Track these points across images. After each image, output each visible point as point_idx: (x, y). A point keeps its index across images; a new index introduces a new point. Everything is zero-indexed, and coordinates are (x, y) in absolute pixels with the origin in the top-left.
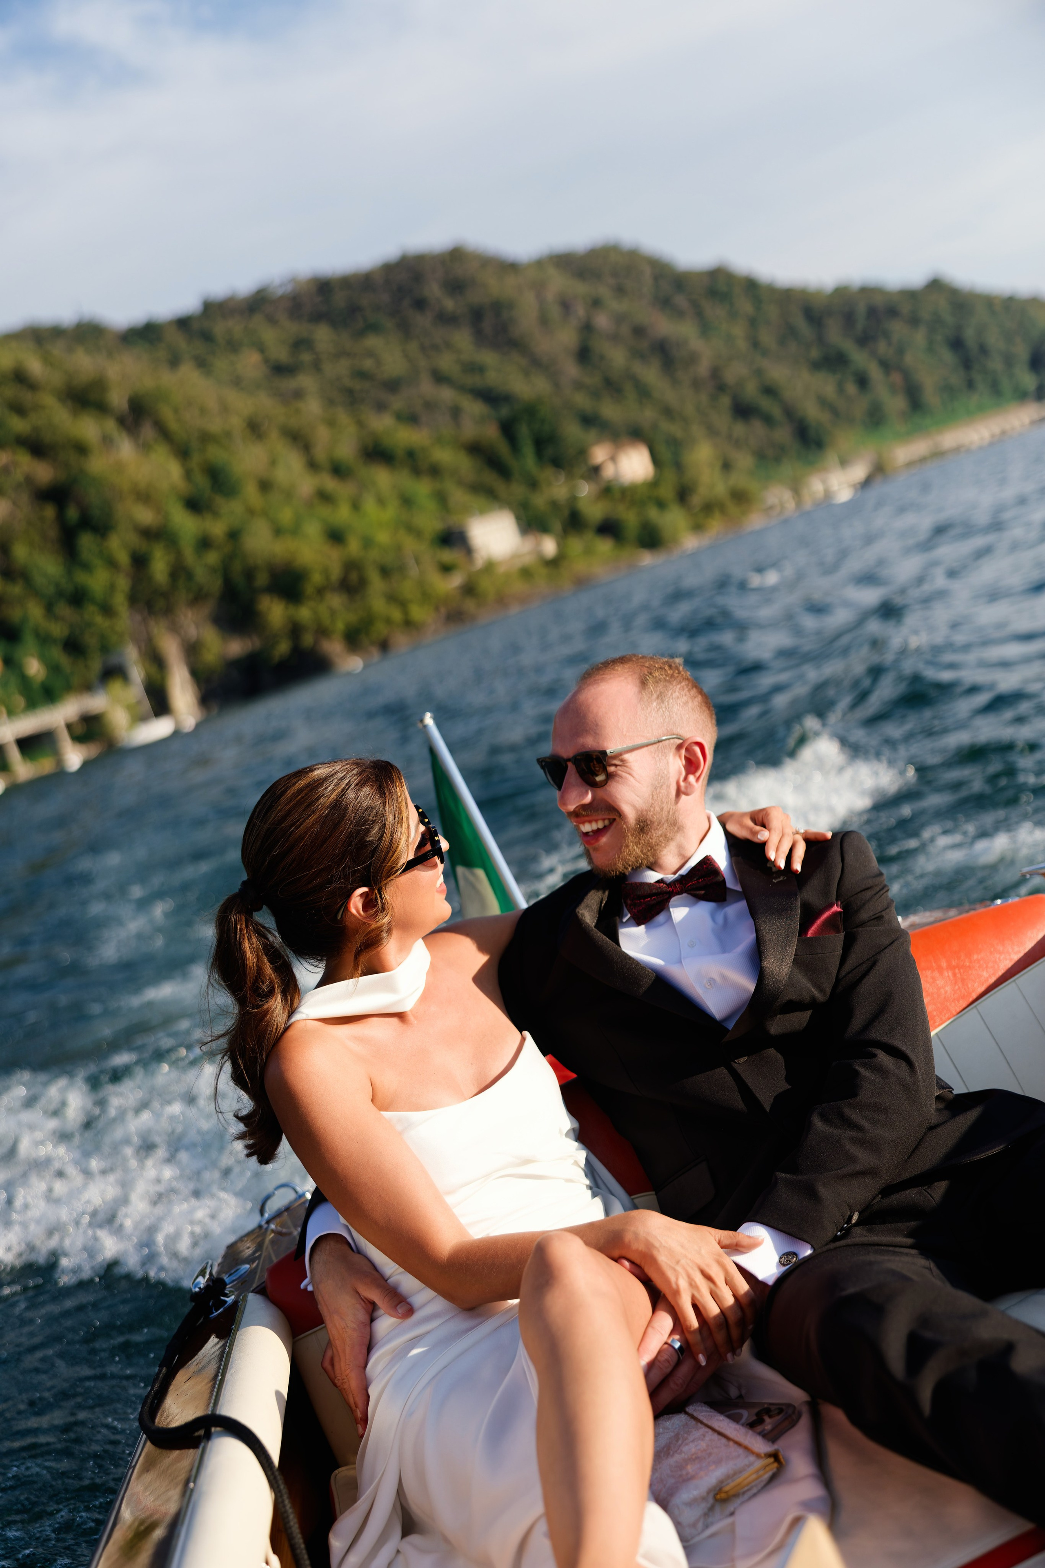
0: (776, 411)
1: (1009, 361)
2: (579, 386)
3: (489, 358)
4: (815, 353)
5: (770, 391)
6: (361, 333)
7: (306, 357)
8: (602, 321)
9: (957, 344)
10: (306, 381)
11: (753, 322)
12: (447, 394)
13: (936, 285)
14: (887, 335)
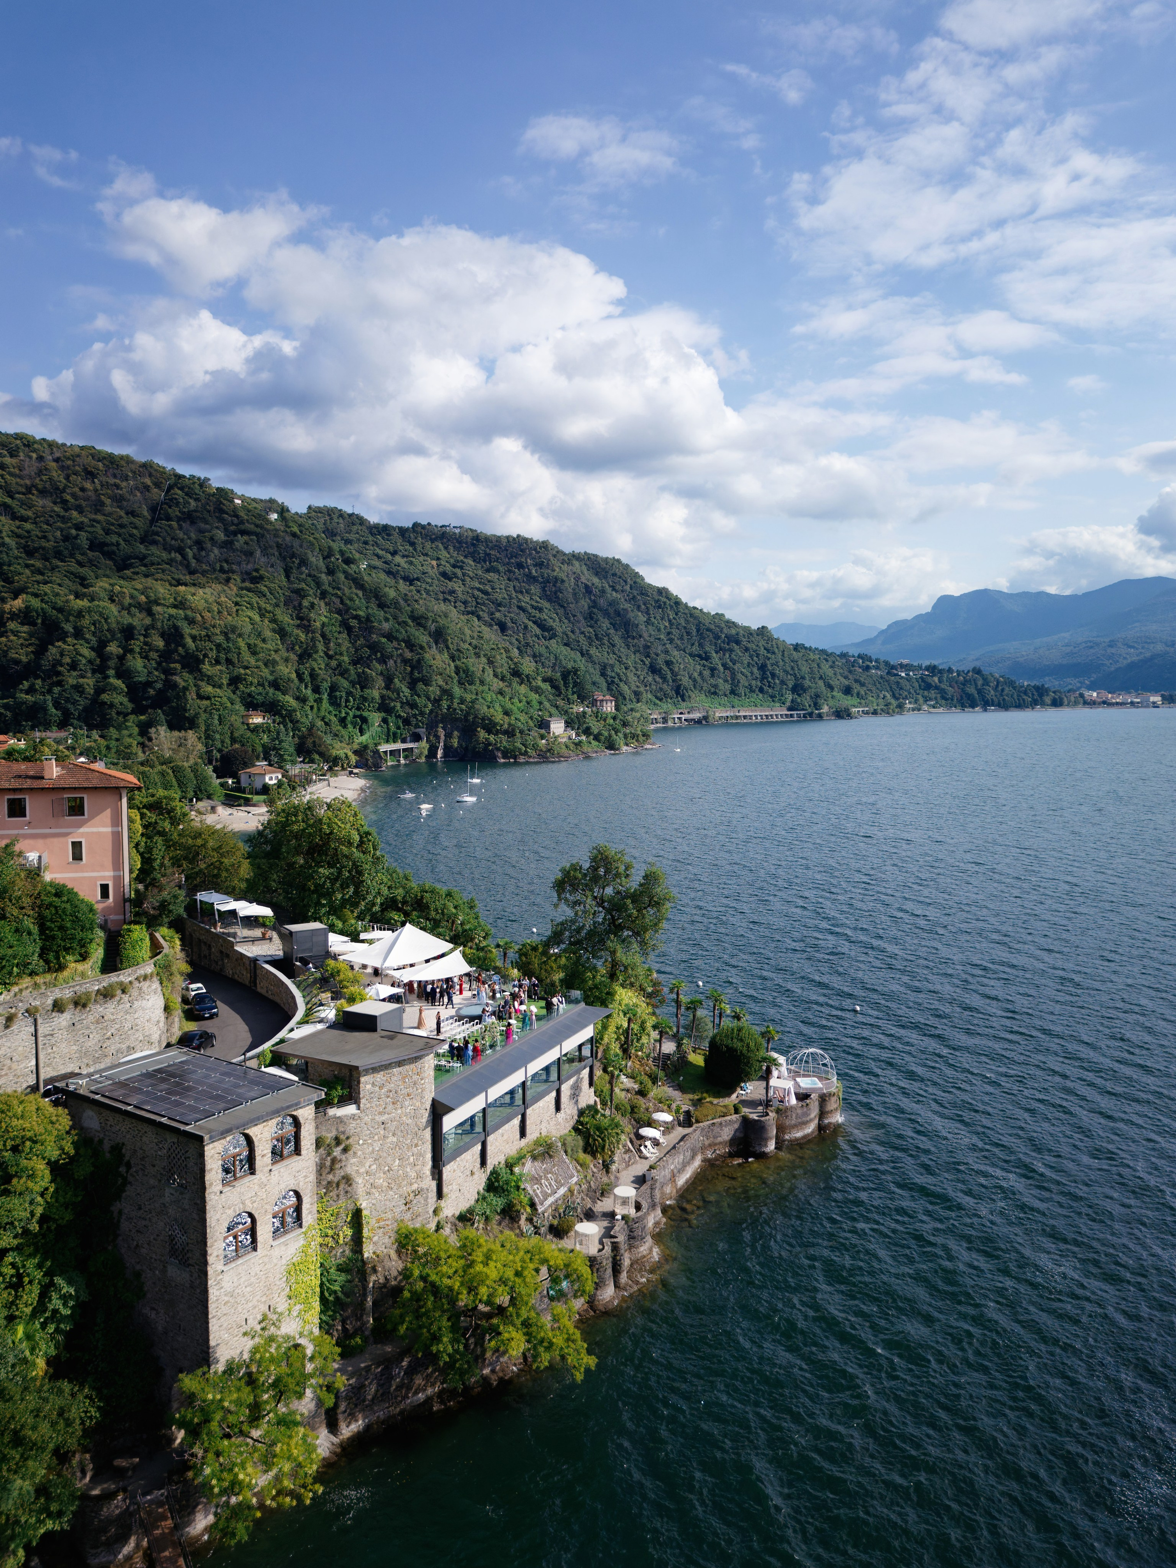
0: (669, 676)
1: (783, 683)
2: (583, 633)
3: (545, 604)
4: (695, 649)
5: (668, 663)
6: (488, 571)
7: (458, 572)
8: (602, 602)
9: (763, 668)
10: (457, 586)
11: (671, 624)
12: (523, 618)
13: (762, 631)
14: (731, 651)
